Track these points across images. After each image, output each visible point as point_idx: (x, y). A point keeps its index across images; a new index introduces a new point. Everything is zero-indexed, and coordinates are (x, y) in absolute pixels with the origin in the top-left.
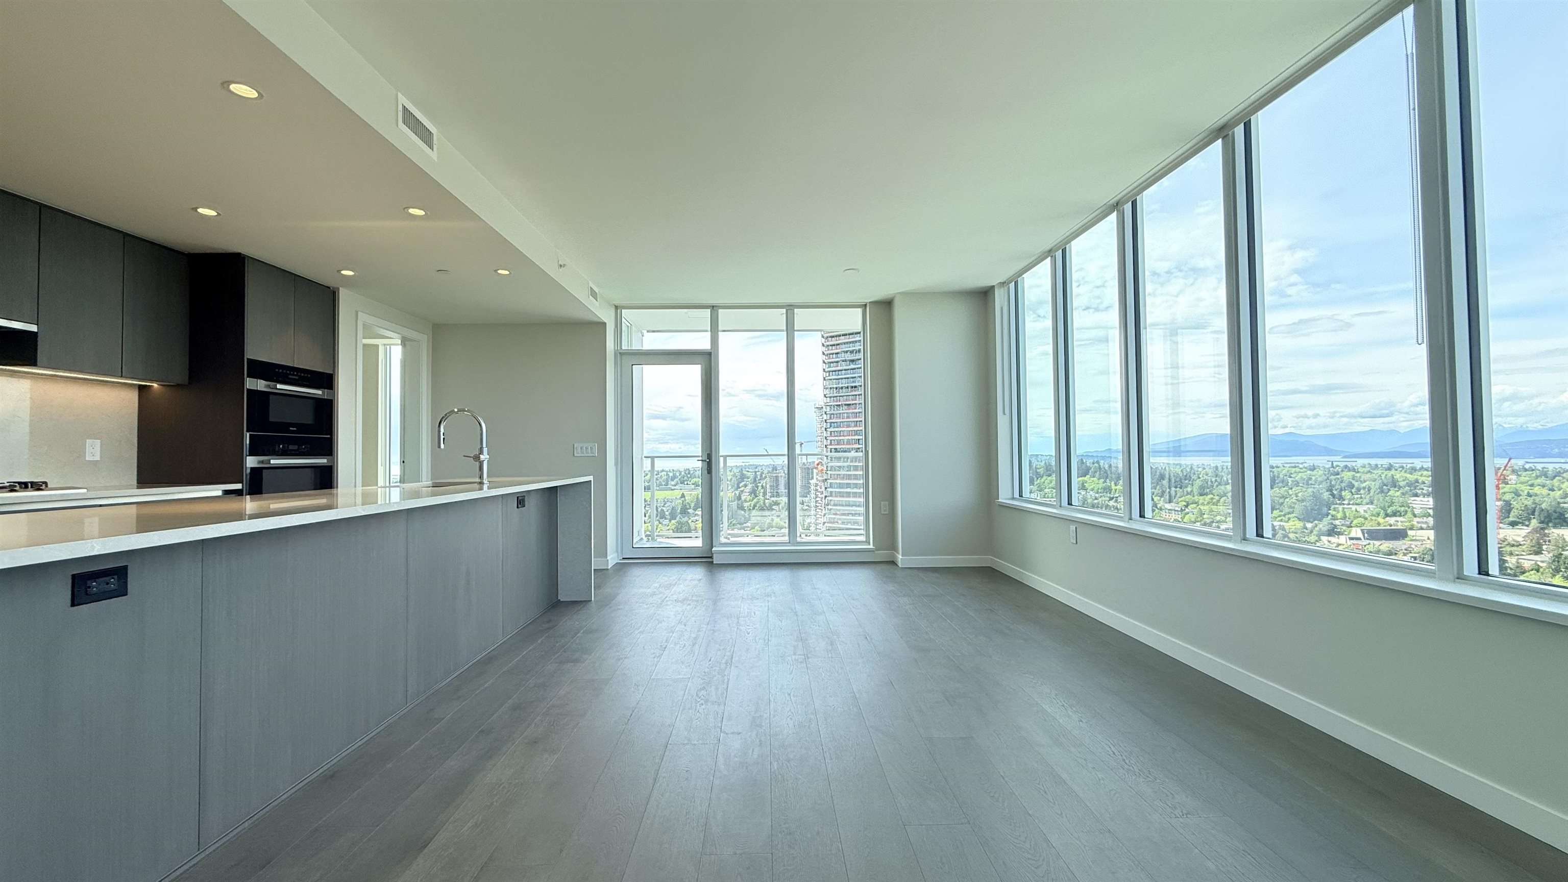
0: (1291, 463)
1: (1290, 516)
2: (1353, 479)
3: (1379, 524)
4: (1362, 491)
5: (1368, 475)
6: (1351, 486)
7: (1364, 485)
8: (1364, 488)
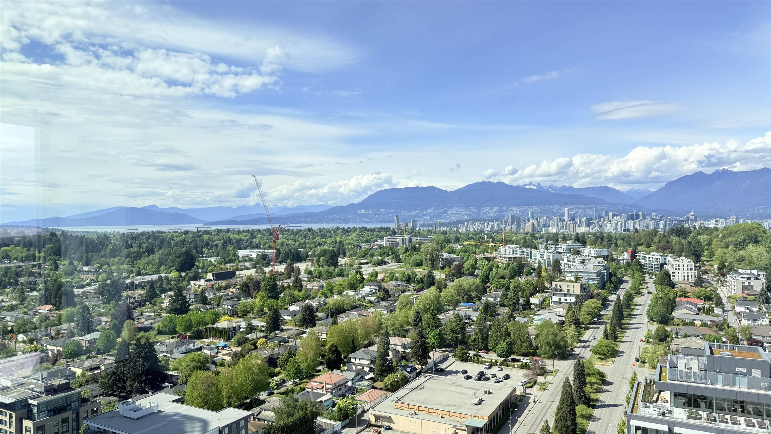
0: (173, 229)
1: (172, 268)
2: (209, 240)
3: (221, 269)
4: (213, 248)
5: (217, 237)
6: (208, 244)
7: (215, 243)
8: (215, 245)
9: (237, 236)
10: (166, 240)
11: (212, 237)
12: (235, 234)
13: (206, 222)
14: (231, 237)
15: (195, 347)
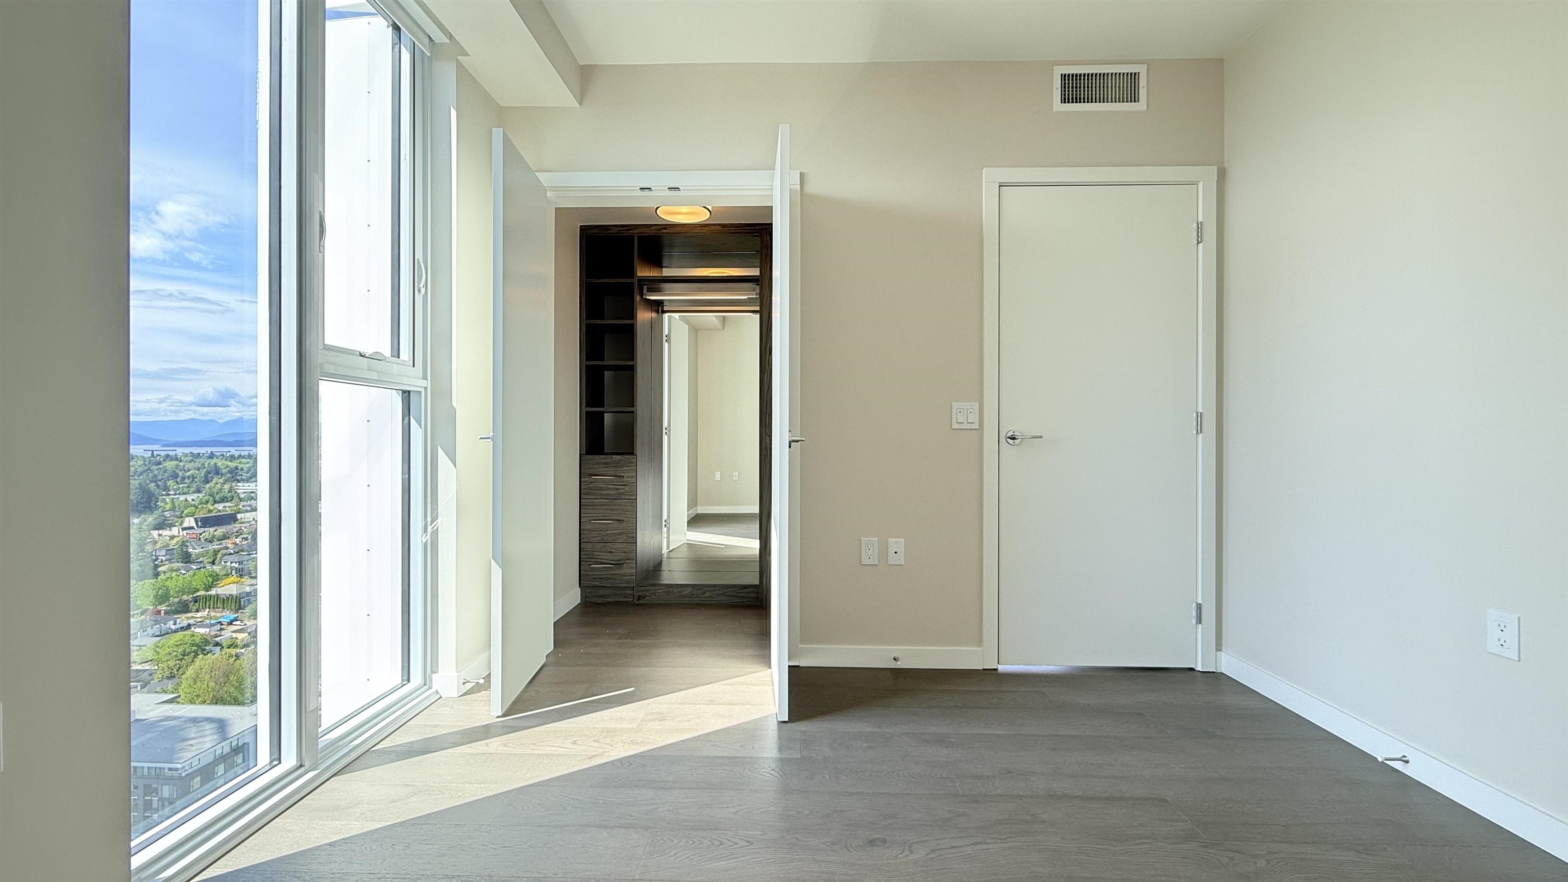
9: (229, 463)
11: (182, 464)
12: (226, 460)
14: (219, 464)
15: (178, 626)
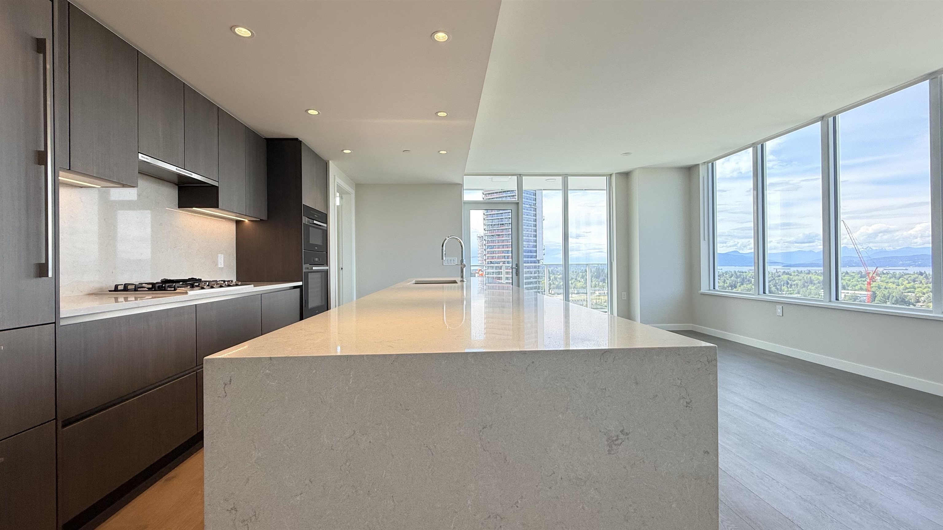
10: (746, 278)
13: (785, 265)
